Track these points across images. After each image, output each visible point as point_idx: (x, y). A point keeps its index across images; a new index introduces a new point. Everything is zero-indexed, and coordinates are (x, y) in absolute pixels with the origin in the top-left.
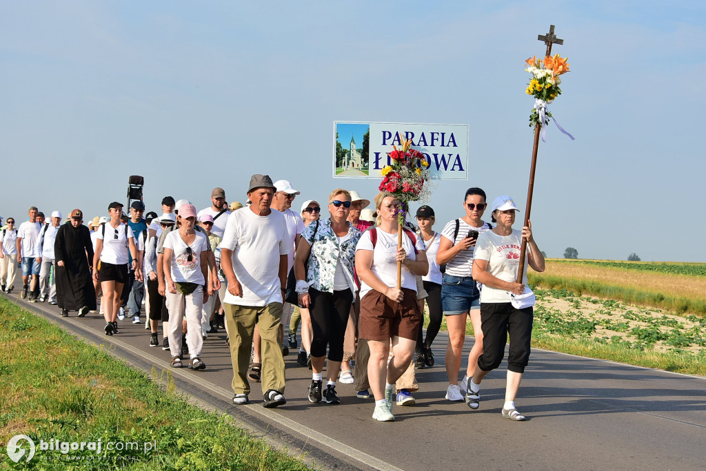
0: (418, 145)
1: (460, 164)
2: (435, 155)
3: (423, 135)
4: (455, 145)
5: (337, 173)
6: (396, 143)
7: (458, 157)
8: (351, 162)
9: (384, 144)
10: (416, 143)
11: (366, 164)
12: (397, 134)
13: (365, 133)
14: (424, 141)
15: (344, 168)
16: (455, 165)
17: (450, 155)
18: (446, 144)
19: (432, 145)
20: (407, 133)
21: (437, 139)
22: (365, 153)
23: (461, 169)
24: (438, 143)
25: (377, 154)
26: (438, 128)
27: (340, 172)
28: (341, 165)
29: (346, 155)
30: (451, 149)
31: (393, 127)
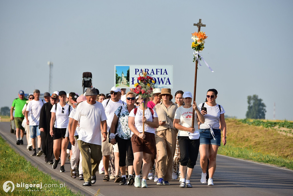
0: (151, 74)
1: (169, 82)
2: (158, 78)
3: (152, 70)
4: (167, 74)
6: (141, 73)
7: (168, 79)
8: (122, 82)
9: (136, 74)
11: (128, 82)
12: (141, 70)
13: (128, 70)
14: (153, 72)
16: (167, 82)
17: (165, 78)
18: (163, 73)
19: (157, 74)
20: (146, 69)
22: (128, 78)
23: (170, 84)
24: (159, 73)
25: (133, 78)
26: (159, 67)
27: (117, 86)
28: (118, 83)
29: (120, 79)
30: (165, 75)
31: (140, 67)
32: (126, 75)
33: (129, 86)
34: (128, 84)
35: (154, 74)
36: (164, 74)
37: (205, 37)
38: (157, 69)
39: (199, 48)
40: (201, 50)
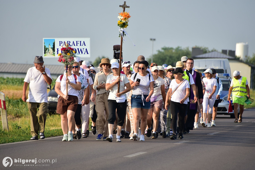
0: (72, 46)
1: (87, 52)
2: (78, 49)
3: (73, 42)
4: (85, 45)
5: (44, 56)
6: (64, 45)
7: (86, 49)
8: (49, 52)
9: (60, 45)
11: (54, 53)
12: (64, 42)
13: (54, 42)
14: (74, 44)
16: (85, 52)
17: (83, 49)
18: (82, 45)
19: (77, 45)
20: (68, 42)
21: (79, 43)
22: (53, 49)
23: (88, 53)
24: (79, 45)
25: (58, 49)
26: (79, 39)
27: (45, 55)
28: (46, 53)
29: (47, 50)
30: (84, 47)
31: (63, 40)
32: (52, 47)
33: (55, 56)
37: (128, 16)
38: (77, 42)
39: (124, 25)
40: (125, 27)
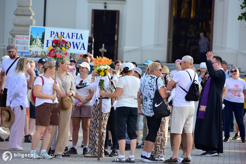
1: (84, 47)
2: (73, 43)
3: (68, 34)
4: (82, 39)
6: (56, 36)
7: (83, 44)
8: (36, 43)
9: (51, 36)
10: (65, 37)
11: (43, 45)
12: (57, 33)
13: (43, 32)
14: (69, 36)
15: (33, 46)
16: (81, 47)
17: (80, 43)
19: (72, 38)
20: (61, 33)
21: (74, 36)
22: (42, 40)
24: (74, 38)
25: (48, 41)
26: (75, 31)
27: (31, 47)
28: (32, 44)
29: (34, 40)
31: (55, 30)
32: (41, 37)
33: (43, 48)
34: (42, 47)
35: (69, 38)
36: (79, 39)
38: (73, 34)
